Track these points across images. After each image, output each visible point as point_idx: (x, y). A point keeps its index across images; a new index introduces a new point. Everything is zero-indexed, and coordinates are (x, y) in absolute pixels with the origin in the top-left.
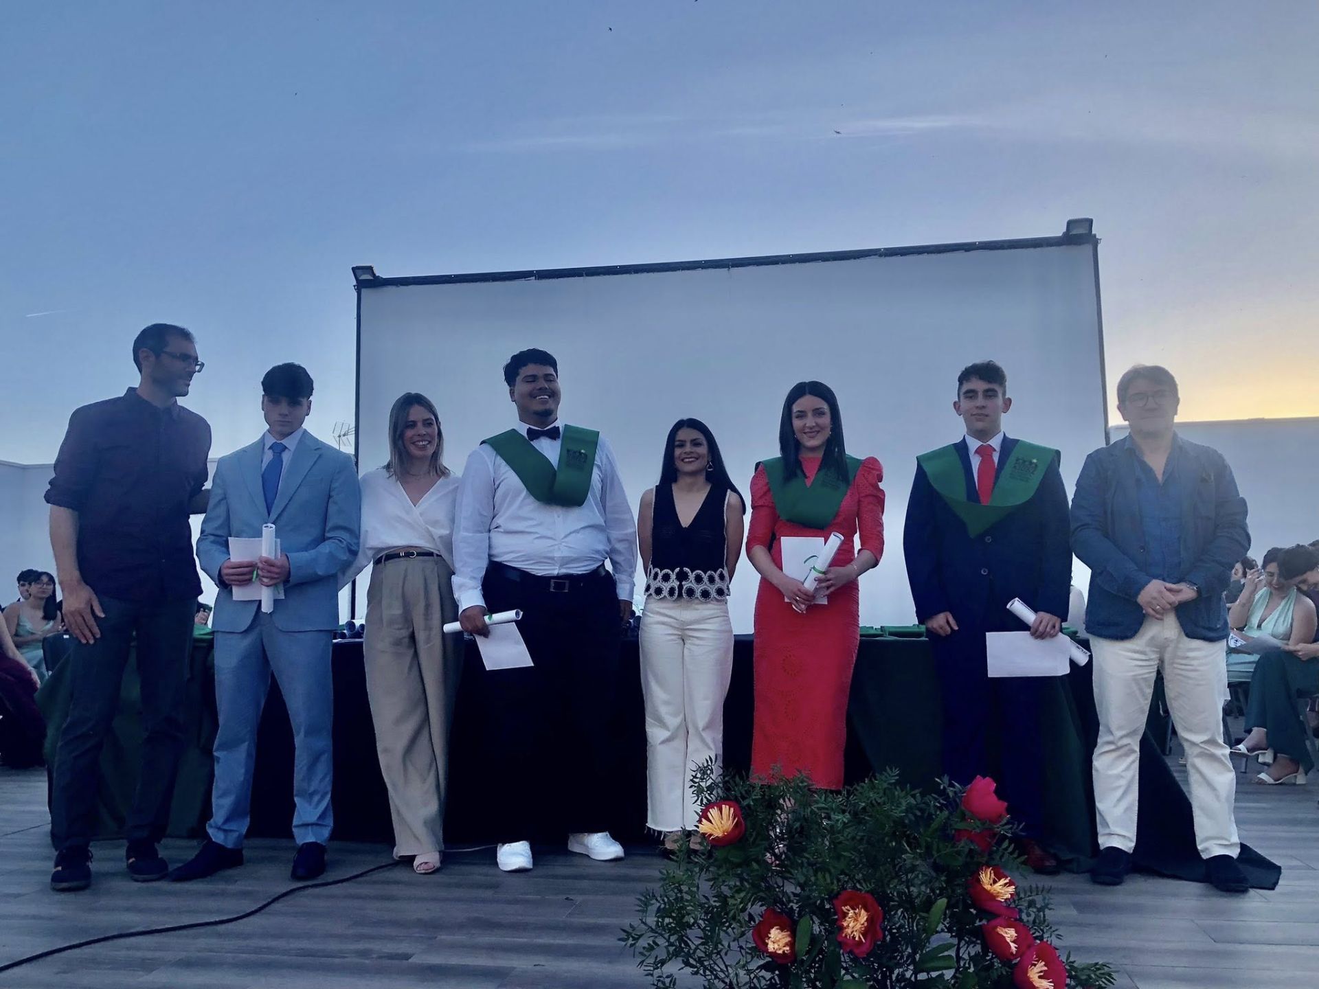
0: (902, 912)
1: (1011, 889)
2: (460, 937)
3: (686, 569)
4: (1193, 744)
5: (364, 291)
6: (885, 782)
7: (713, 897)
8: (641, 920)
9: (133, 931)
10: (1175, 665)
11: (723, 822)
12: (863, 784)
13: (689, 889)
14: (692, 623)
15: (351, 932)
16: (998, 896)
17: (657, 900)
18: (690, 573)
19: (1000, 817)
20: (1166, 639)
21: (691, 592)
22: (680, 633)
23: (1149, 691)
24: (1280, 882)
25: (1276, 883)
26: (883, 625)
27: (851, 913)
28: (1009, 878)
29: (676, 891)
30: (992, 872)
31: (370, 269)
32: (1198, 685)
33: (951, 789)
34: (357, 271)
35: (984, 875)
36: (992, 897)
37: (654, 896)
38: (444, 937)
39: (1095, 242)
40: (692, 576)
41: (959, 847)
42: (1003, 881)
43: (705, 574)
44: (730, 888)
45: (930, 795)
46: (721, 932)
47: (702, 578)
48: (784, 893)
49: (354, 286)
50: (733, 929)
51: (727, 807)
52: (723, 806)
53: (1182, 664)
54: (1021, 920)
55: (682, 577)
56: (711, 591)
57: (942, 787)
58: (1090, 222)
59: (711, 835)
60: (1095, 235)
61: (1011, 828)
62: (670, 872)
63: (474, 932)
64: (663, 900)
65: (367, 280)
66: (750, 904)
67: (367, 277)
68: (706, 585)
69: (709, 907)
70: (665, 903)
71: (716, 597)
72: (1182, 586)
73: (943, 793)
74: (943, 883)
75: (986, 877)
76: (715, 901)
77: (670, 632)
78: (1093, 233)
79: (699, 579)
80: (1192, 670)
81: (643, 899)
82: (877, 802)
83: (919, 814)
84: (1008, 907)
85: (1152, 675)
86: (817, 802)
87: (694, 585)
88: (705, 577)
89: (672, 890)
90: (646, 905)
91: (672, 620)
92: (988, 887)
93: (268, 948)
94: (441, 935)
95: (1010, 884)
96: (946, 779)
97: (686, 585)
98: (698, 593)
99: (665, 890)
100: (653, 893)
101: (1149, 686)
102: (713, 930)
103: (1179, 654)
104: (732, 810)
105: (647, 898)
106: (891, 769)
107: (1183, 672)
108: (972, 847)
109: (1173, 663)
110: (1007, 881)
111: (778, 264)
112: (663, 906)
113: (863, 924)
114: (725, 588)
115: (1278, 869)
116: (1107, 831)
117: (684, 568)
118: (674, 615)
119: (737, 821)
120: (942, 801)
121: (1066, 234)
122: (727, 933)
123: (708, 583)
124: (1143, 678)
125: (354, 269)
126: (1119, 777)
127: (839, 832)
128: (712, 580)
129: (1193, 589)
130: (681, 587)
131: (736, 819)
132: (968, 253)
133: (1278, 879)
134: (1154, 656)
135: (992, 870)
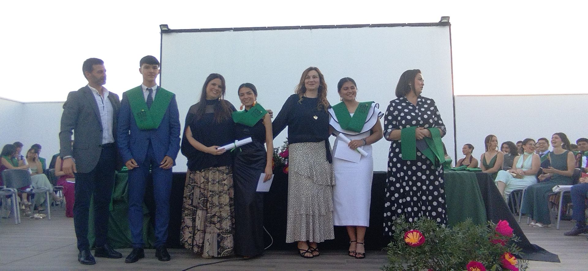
5: (164, 35)
31: (166, 26)
33: (492, 225)
34: (161, 26)
35: (506, 256)
49: (160, 32)
51: (416, 232)
58: (449, 17)
67: (165, 29)
92: (508, 260)
111: (330, 28)
121: (441, 22)
131: (421, 237)
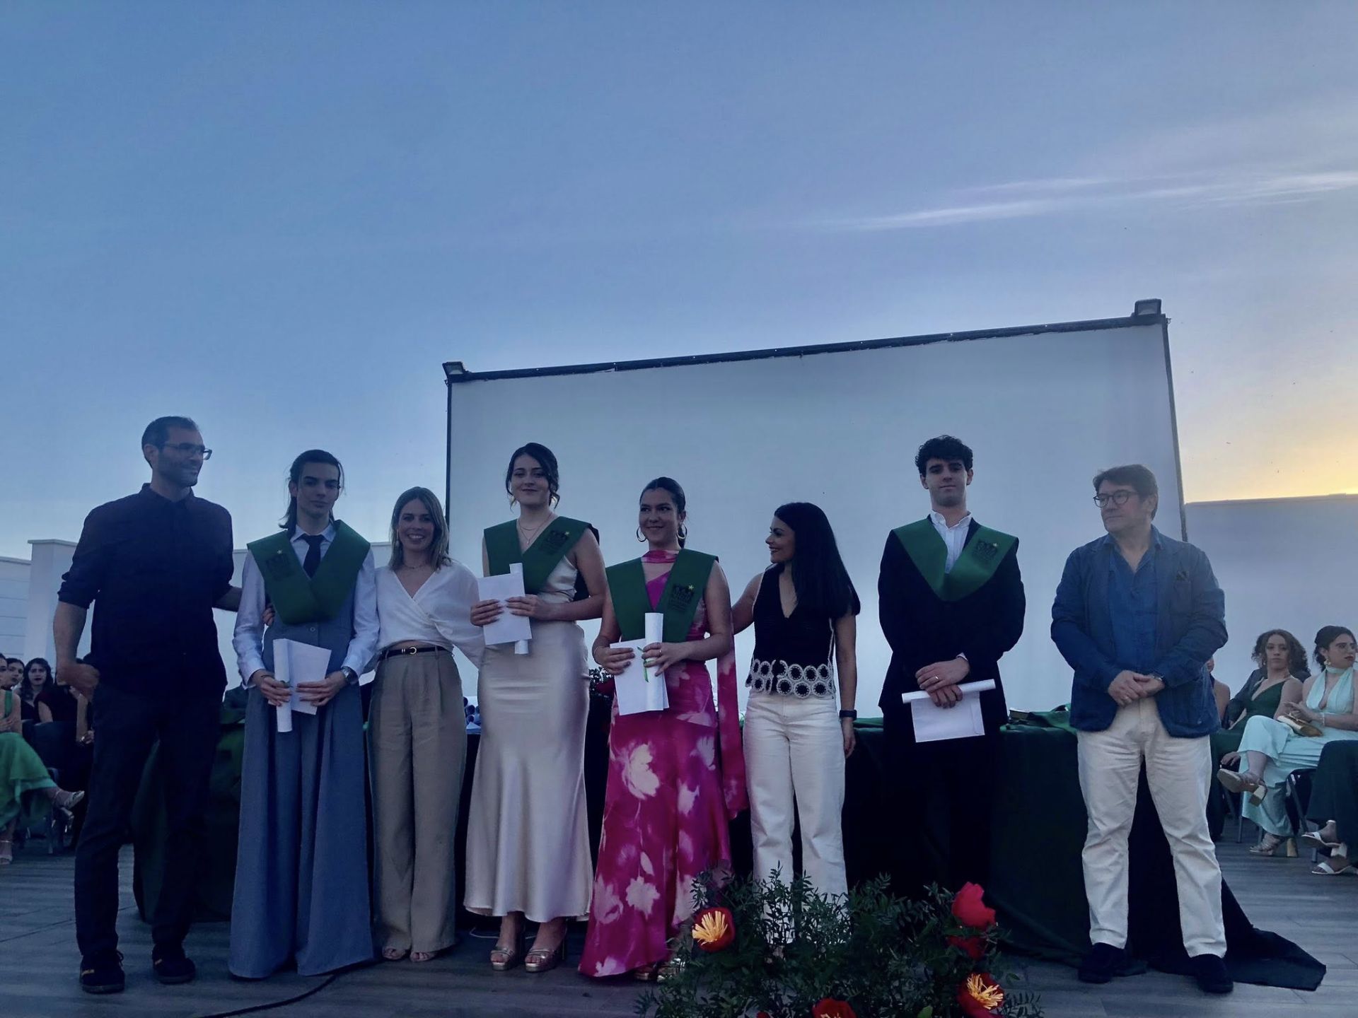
1: (999, 997)
3: (783, 662)
4: (1177, 840)
5: (454, 386)
6: (877, 888)
7: (711, 1000)
10: (1155, 760)
11: (715, 928)
13: (688, 991)
14: (794, 718)
16: (985, 1004)
17: (656, 1002)
18: (786, 667)
19: (988, 923)
20: (1143, 733)
21: (785, 687)
22: (783, 731)
23: (1134, 785)
24: (1323, 982)
25: (1318, 983)
28: (998, 986)
29: (674, 993)
30: (980, 979)
31: (459, 365)
32: (1177, 780)
33: (942, 895)
34: (447, 367)
36: (980, 1005)
39: (1164, 322)
40: (788, 669)
41: (947, 953)
42: (990, 989)
43: (803, 668)
44: (726, 992)
45: (920, 901)
47: (800, 673)
48: (777, 997)
49: (445, 381)
51: (720, 913)
52: (716, 912)
53: (1162, 759)
55: (778, 670)
56: (809, 687)
57: (930, 894)
58: (1159, 302)
59: (703, 941)
60: (1164, 315)
61: (996, 936)
62: (669, 975)
64: (663, 1002)
65: (457, 376)
66: (745, 1008)
67: (458, 372)
68: (803, 680)
69: (707, 1009)
71: (815, 694)
72: (1150, 677)
73: (932, 900)
74: (931, 990)
75: (974, 985)
76: (713, 1004)
77: (773, 728)
78: (1162, 313)
79: (796, 674)
80: (1173, 765)
81: (642, 1000)
83: (909, 919)
85: (1134, 769)
87: (790, 679)
88: (803, 672)
89: (671, 992)
90: (644, 1006)
91: (773, 715)
92: (975, 994)
95: (999, 991)
96: (934, 885)
97: (781, 678)
98: (794, 689)
99: (663, 993)
101: (1133, 780)
103: (1158, 748)
104: (724, 916)
106: (884, 875)
107: (1164, 767)
108: (961, 954)
109: (1152, 757)
110: (995, 989)
111: (849, 350)
114: (827, 686)
115: (1321, 969)
116: (1097, 927)
117: (781, 661)
118: (774, 710)
119: (728, 926)
120: (931, 907)
121: (1135, 315)
123: (806, 678)
125: (445, 365)
126: (1106, 871)
128: (811, 675)
129: (1159, 680)
130: (776, 680)
132: (1036, 336)
133: (1322, 979)
134: (1136, 750)
135: (980, 977)
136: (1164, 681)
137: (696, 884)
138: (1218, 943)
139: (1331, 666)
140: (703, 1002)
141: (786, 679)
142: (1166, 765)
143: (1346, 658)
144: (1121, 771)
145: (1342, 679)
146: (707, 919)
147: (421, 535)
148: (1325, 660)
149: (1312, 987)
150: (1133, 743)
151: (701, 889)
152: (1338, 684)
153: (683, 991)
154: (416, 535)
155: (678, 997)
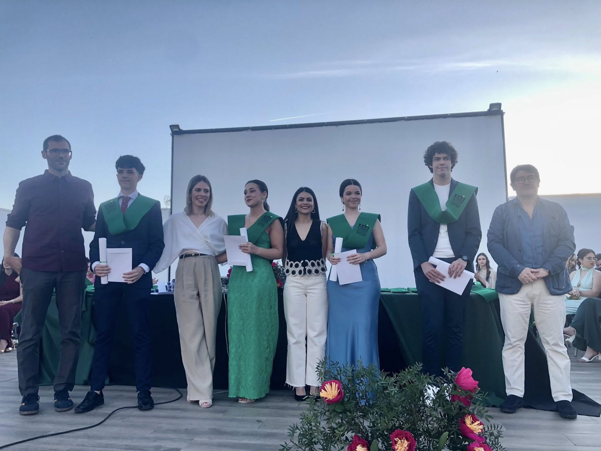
0: (424, 437)
1: (481, 427)
2: (205, 439)
3: (306, 261)
5: (175, 136)
6: (415, 370)
7: (328, 428)
8: (291, 440)
9: (48, 434)
10: (539, 307)
11: (332, 391)
12: (404, 372)
13: (315, 424)
14: (310, 286)
15: (152, 436)
16: (475, 431)
17: (299, 430)
18: (308, 262)
19: (475, 389)
21: (310, 272)
22: (304, 291)
23: (528, 320)
26: (409, 287)
27: (399, 442)
29: (309, 425)
30: (471, 417)
31: (177, 126)
32: (550, 317)
33: (449, 374)
34: (171, 127)
35: (467, 419)
36: (472, 432)
37: (298, 428)
38: (198, 439)
40: (310, 264)
41: (455, 405)
42: (477, 423)
44: (336, 424)
45: (438, 377)
46: (331, 446)
47: (315, 264)
48: (364, 427)
49: (171, 134)
50: (337, 445)
51: (335, 383)
52: (333, 383)
53: (543, 307)
54: (486, 443)
55: (305, 265)
56: (319, 269)
57: (445, 374)
59: (326, 398)
61: (481, 395)
62: (305, 415)
63: (212, 436)
64: (302, 430)
66: (346, 432)
67: (177, 130)
68: (316, 267)
69: (325, 433)
70: (303, 431)
71: (322, 272)
72: (540, 270)
73: (445, 376)
74: (446, 423)
75: (468, 420)
76: (328, 431)
77: (300, 291)
79: (313, 265)
80: (548, 310)
81: (292, 429)
82: (412, 381)
84: (479, 436)
85: (528, 312)
86: (381, 380)
87: (311, 268)
88: (316, 263)
89: (307, 424)
90: (293, 432)
91: (301, 285)
93: (111, 445)
94: (196, 438)
95: (481, 424)
96: (447, 369)
97: (307, 268)
98: (313, 272)
99: (303, 425)
100: (297, 426)
101: (527, 317)
102: (327, 446)
103: (540, 302)
104: (337, 385)
105: (294, 429)
106: (418, 363)
108: (461, 405)
110: (479, 422)
112: (302, 432)
113: (406, 448)
116: (510, 387)
117: (306, 260)
119: (340, 391)
120: (444, 380)
122: (334, 447)
123: (317, 266)
124: (524, 313)
126: (514, 360)
127: (392, 397)
128: (319, 264)
130: (305, 270)
131: (339, 390)
135: (471, 416)
136: (549, 272)
137: (318, 368)
138: (569, 395)
139: (584, 267)
140: (323, 430)
141: (309, 268)
142: (545, 310)
143: (591, 264)
144: (522, 313)
145: (588, 273)
146: (328, 386)
147: (204, 199)
148: (581, 264)
149: (598, 415)
150: (529, 299)
151: (322, 370)
152: (587, 274)
153: (313, 424)
154: (202, 199)
155: (310, 427)
